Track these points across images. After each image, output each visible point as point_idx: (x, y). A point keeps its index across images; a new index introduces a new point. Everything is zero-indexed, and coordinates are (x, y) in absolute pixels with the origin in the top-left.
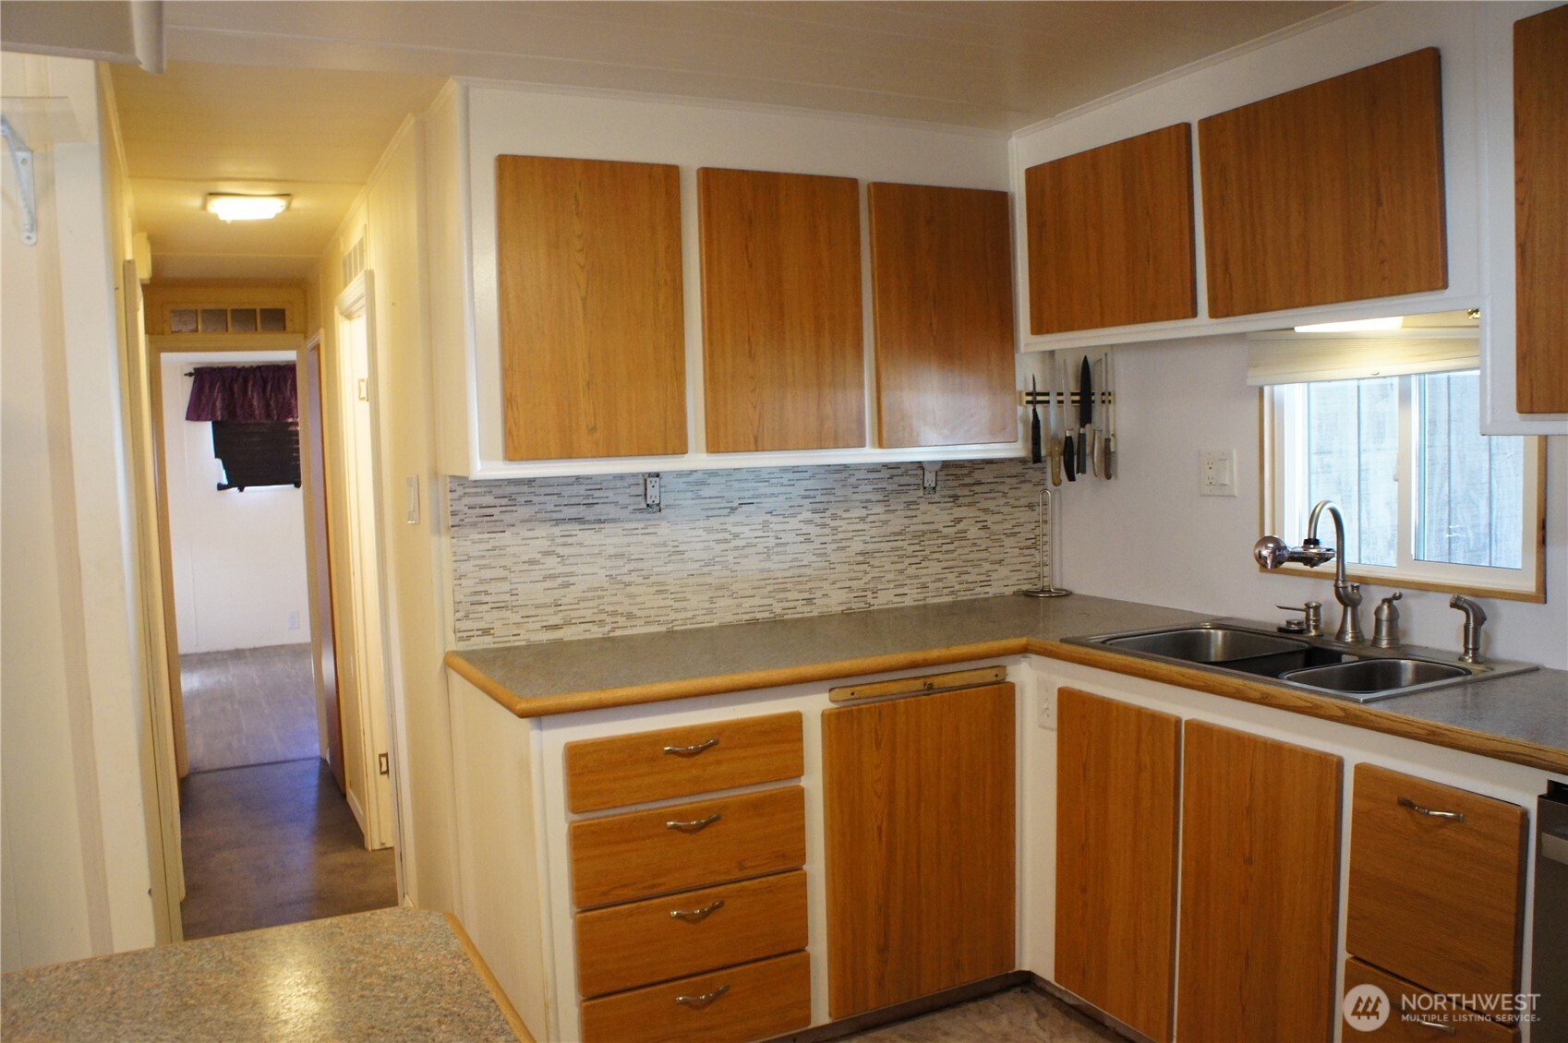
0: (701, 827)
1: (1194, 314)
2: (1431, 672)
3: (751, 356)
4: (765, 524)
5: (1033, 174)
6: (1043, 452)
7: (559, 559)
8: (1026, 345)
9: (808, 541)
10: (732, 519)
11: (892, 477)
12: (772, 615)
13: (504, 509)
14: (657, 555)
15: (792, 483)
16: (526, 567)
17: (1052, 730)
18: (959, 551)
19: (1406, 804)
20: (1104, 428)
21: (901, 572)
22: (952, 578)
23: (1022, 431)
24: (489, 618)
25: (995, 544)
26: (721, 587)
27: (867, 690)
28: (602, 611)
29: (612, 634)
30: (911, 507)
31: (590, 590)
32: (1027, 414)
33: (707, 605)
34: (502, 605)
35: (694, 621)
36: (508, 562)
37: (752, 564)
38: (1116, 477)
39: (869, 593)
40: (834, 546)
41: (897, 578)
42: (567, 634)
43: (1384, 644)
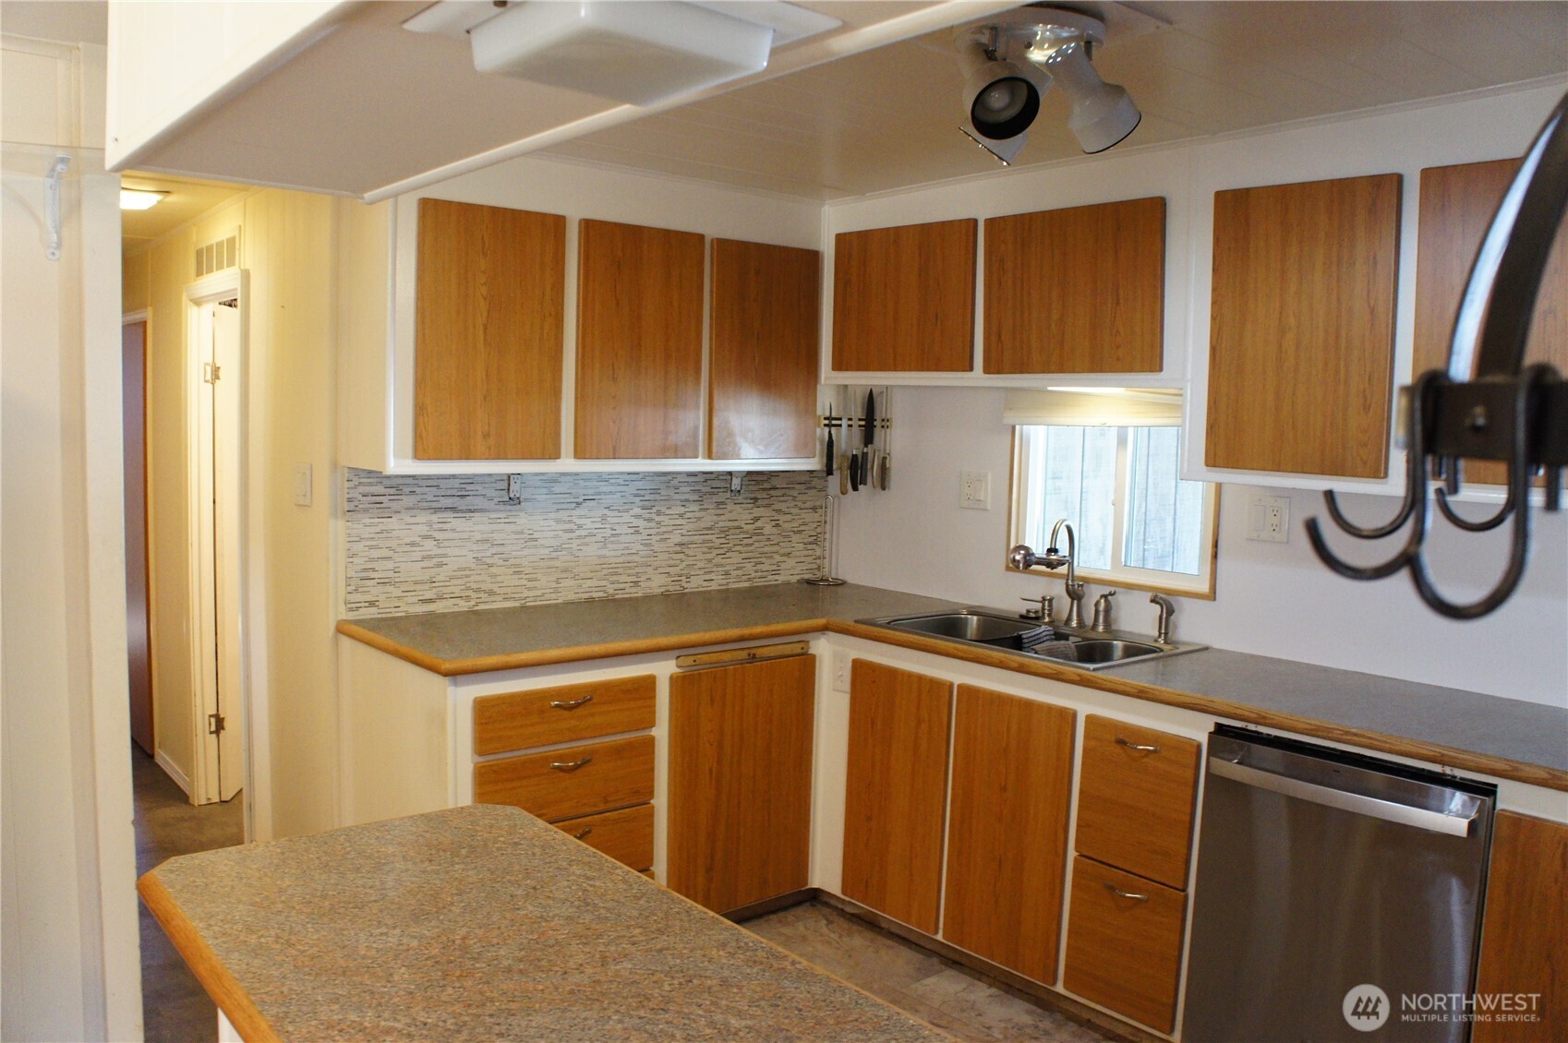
0: (577, 767)
1: (971, 369)
2: (1133, 650)
3: (614, 379)
4: (604, 518)
5: (841, 239)
6: (835, 466)
7: (435, 543)
8: (826, 378)
9: (637, 532)
10: (578, 512)
11: (705, 481)
12: (605, 595)
13: (392, 497)
14: (515, 542)
15: (626, 483)
16: (408, 548)
17: (845, 692)
18: (756, 545)
19: (1121, 742)
20: (882, 448)
21: (710, 561)
22: (749, 567)
23: (819, 449)
24: (375, 592)
25: (786, 540)
26: (565, 571)
27: (705, 658)
28: (468, 589)
29: (476, 608)
30: (721, 506)
31: (460, 569)
32: (823, 434)
33: (554, 585)
34: (387, 580)
35: (543, 598)
36: (393, 544)
37: (592, 551)
38: (889, 488)
39: (683, 578)
40: (658, 538)
41: (706, 566)
42: (439, 607)
43: (1101, 628)
